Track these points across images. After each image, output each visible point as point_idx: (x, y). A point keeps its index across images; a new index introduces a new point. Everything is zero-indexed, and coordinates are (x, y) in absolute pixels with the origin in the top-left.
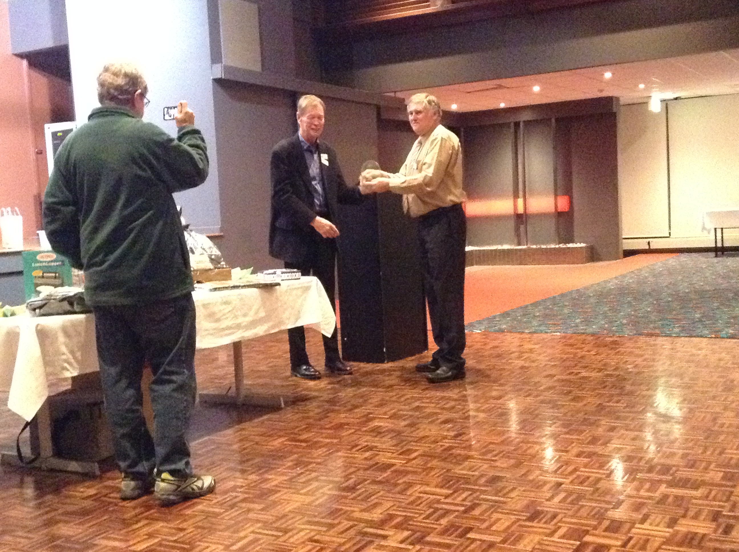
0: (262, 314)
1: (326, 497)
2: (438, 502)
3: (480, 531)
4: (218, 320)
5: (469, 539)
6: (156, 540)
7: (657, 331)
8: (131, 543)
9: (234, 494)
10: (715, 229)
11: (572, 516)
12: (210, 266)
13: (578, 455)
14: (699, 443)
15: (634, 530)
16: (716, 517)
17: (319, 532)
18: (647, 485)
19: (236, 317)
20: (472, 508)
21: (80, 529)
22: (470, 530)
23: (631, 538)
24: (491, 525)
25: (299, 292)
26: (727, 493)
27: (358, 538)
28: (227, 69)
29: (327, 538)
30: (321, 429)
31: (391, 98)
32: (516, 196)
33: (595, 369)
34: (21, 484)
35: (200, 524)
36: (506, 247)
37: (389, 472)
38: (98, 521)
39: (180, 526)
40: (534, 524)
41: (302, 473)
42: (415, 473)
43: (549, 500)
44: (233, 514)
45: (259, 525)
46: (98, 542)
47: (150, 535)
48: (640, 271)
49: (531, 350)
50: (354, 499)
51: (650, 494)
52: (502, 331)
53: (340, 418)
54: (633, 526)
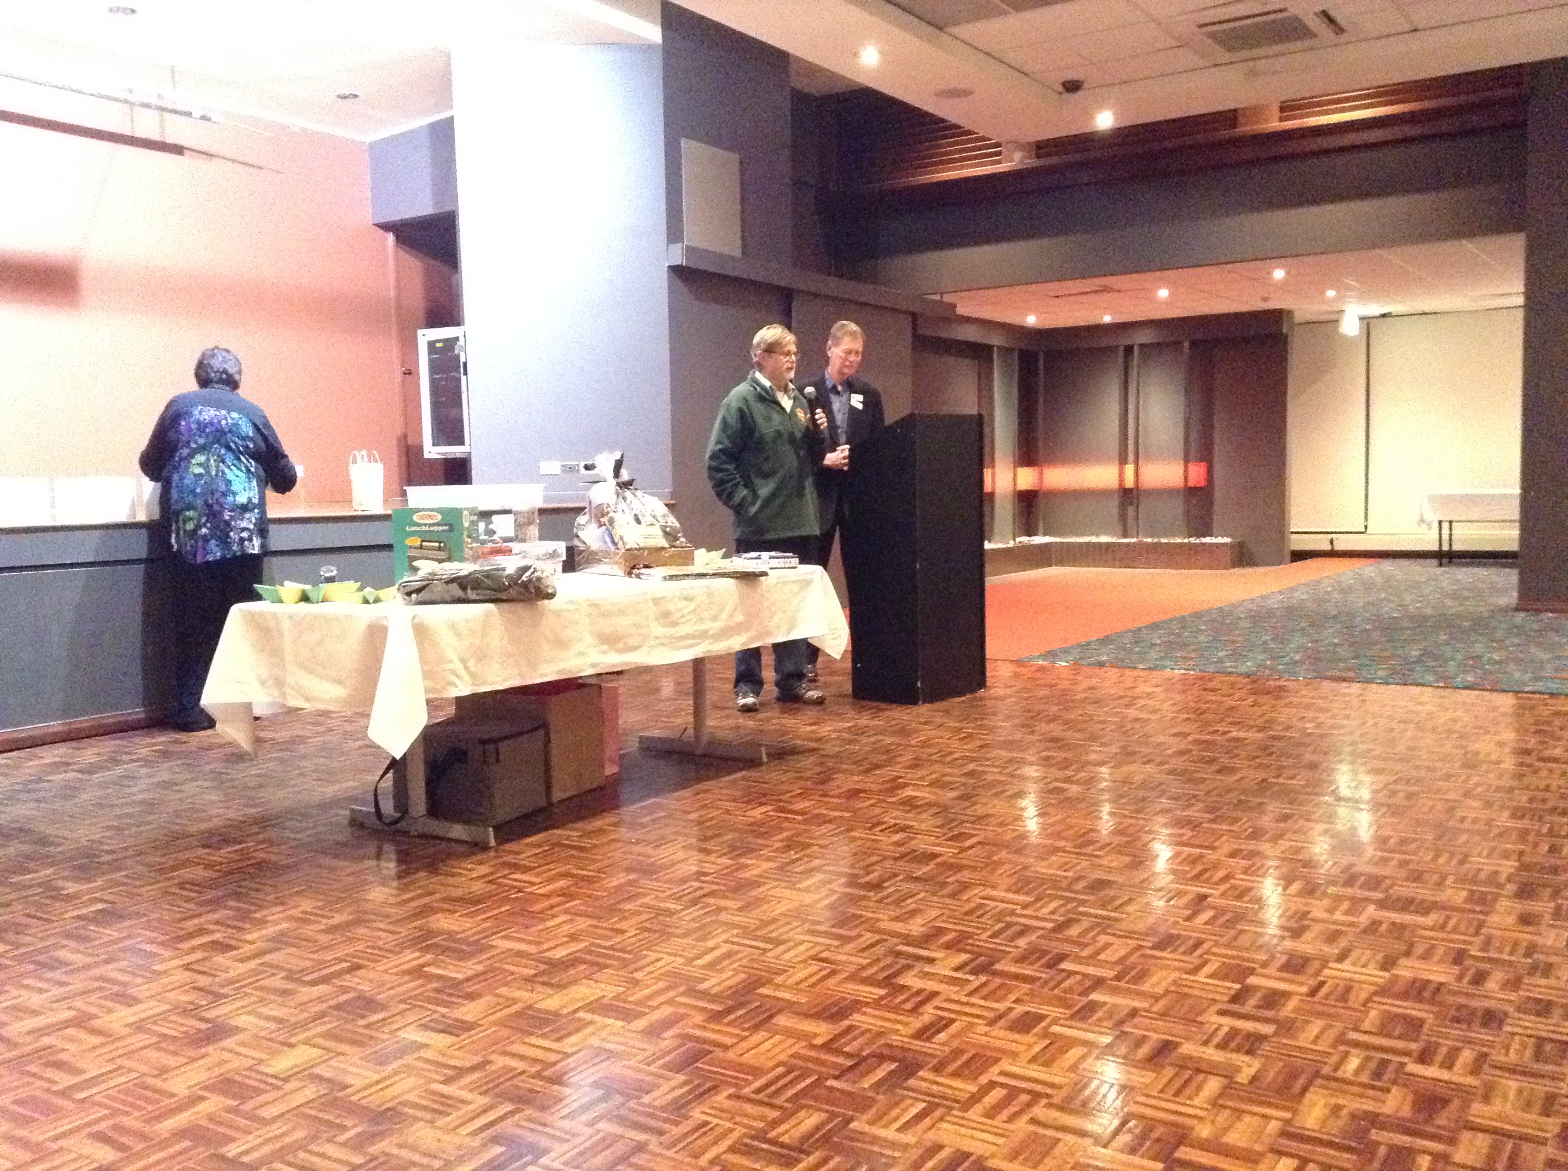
0: (739, 618)
1: (835, 897)
2: (1012, 913)
3: (1079, 960)
4: (674, 624)
5: (1063, 970)
6: (582, 945)
7: (1351, 674)
8: (545, 946)
9: (696, 884)
10: (1440, 522)
11: (1228, 946)
12: (663, 542)
13: (1233, 854)
14: (1427, 845)
15: (1326, 972)
16: (1459, 957)
17: (828, 948)
18: (1346, 905)
19: (701, 620)
20: (1067, 924)
21: (467, 923)
22: (1062, 957)
23: (1322, 984)
24: (1098, 952)
25: (795, 588)
26: (1475, 923)
27: (890, 960)
28: (690, 251)
29: (843, 958)
30: (825, 796)
31: (935, 301)
32: (1123, 461)
33: (1252, 727)
34: (378, 856)
35: (647, 925)
36: (1104, 539)
37: (932, 865)
38: (496, 912)
39: (618, 926)
40: (1165, 954)
41: (798, 859)
42: (974, 869)
43: (1188, 919)
44: (697, 914)
45: (735, 931)
46: (494, 943)
47: (573, 937)
48: (1318, 582)
49: (1149, 695)
50: (880, 901)
51: (1351, 919)
52: (1101, 665)
53: (854, 781)
54: (1324, 965)
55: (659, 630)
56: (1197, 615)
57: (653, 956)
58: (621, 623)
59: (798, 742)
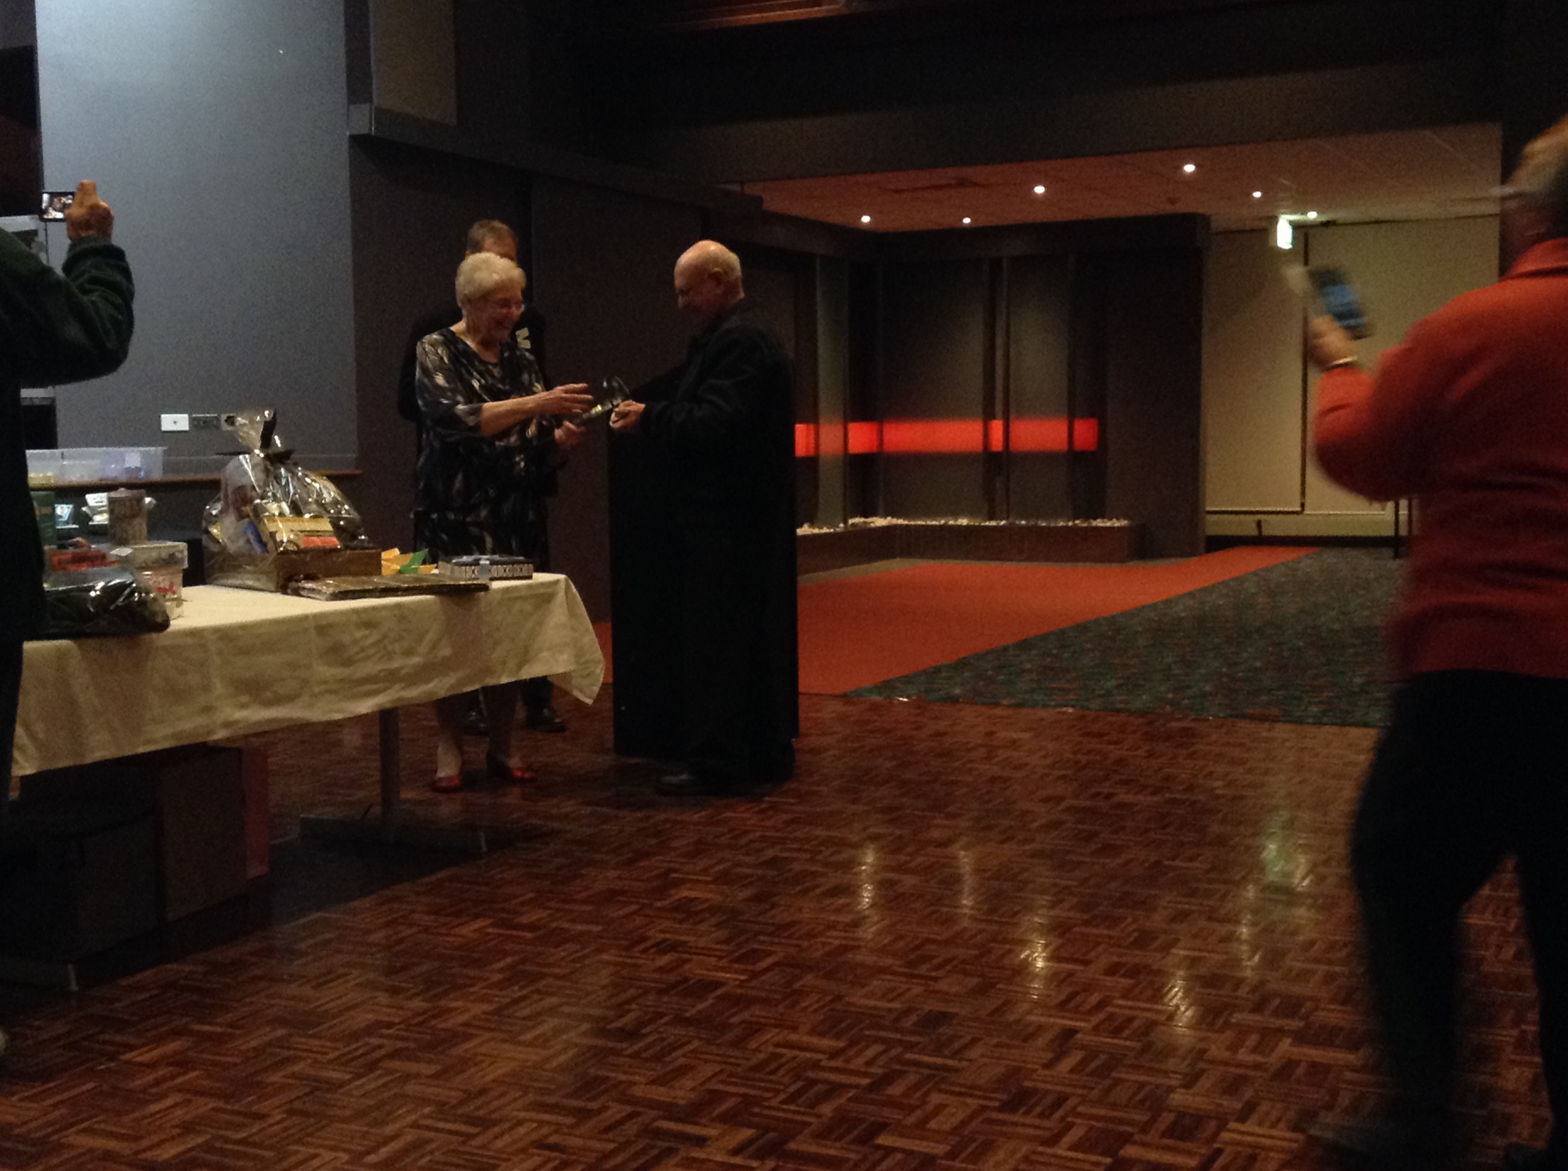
0: (445, 651)
1: (574, 1051)
2: (816, 1065)
3: (903, 1130)
4: (348, 663)
5: (879, 1147)
6: (200, 1140)
7: (1275, 711)
8: (145, 1143)
9: (374, 1041)
11: (1096, 1103)
12: (335, 542)
13: (1112, 970)
15: (1225, 1136)
17: (558, 1129)
18: (1253, 1039)
19: (389, 656)
20: (888, 1078)
21: (30, 1110)
22: (882, 1127)
23: (1219, 1152)
24: (926, 1119)
25: (528, 607)
27: (643, 1142)
28: (381, 114)
29: (579, 1142)
30: (567, 901)
31: (733, 193)
32: (988, 415)
33: (1145, 787)
35: (297, 1105)
36: (965, 521)
37: (710, 999)
38: (73, 1093)
39: (255, 1108)
40: (1015, 1118)
41: (523, 998)
42: (766, 1002)
43: (1047, 1066)
44: (373, 1085)
45: (427, 1110)
46: (71, 1139)
47: (188, 1128)
48: (1240, 580)
49: (1014, 744)
50: (635, 1056)
51: (1259, 1058)
52: (954, 700)
53: (607, 878)
54: (1222, 1127)
55: (325, 671)
56: (1082, 628)
57: (304, 1151)
58: (268, 663)
59: (534, 821)
